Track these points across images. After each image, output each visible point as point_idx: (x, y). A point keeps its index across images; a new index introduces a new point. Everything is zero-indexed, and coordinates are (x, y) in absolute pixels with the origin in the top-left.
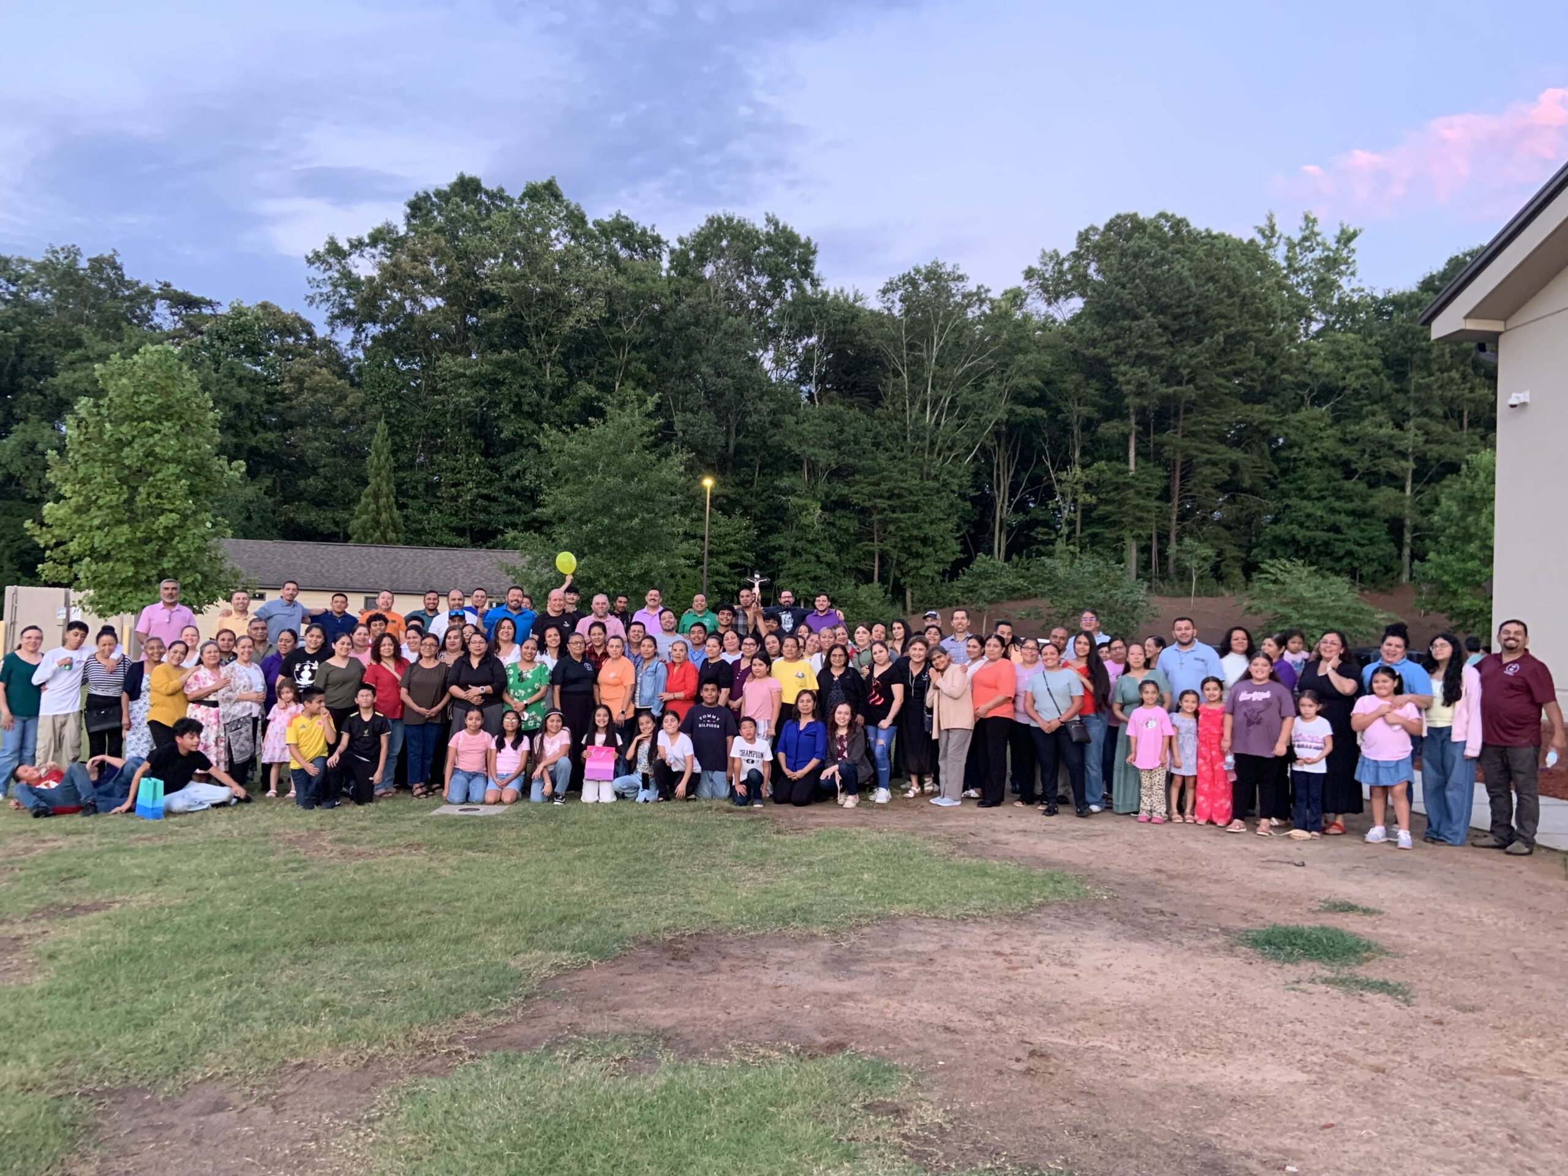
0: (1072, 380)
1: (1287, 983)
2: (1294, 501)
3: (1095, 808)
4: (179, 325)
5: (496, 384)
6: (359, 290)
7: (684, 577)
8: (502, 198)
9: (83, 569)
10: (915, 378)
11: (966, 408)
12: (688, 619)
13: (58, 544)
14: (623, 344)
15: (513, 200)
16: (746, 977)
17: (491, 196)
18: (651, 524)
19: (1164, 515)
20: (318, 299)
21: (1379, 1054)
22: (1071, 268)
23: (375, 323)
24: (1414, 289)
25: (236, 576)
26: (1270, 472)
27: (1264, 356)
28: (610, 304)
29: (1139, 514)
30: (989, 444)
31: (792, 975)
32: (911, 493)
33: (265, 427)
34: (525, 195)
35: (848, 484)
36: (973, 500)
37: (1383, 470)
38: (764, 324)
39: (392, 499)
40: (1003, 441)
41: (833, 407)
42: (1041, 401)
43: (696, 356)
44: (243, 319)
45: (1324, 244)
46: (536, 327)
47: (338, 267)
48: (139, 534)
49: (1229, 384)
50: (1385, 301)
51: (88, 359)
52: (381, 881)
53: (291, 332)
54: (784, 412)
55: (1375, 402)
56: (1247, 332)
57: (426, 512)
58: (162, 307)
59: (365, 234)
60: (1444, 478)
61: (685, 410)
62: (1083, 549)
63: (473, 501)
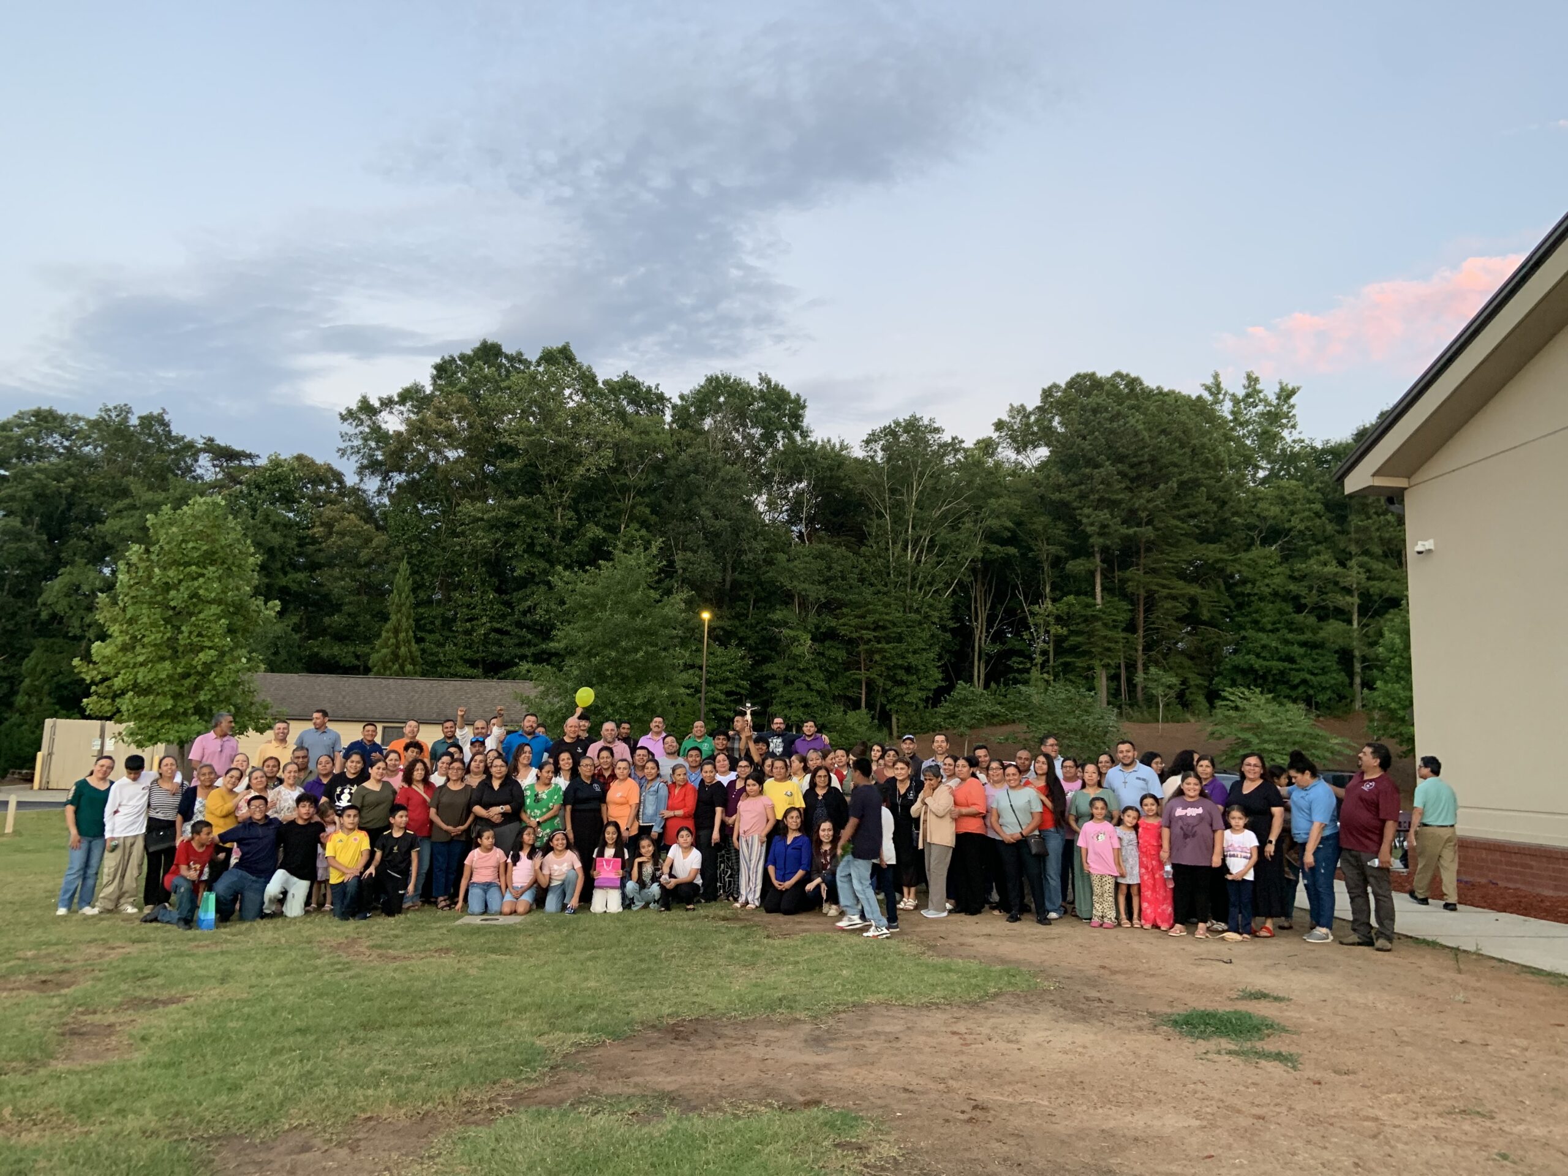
0: (1041, 522)
1: (1196, 1054)
2: (1250, 633)
3: (1052, 915)
4: (220, 476)
5: (511, 526)
6: (387, 444)
7: (683, 705)
8: (520, 361)
9: (125, 704)
10: (897, 520)
11: (944, 547)
12: (688, 743)
13: (103, 681)
14: (629, 490)
15: (530, 363)
16: (737, 1052)
17: (511, 359)
18: (654, 656)
19: (1130, 645)
20: (349, 452)
21: (1262, 1106)
22: (1037, 421)
23: (400, 472)
24: (1350, 441)
25: (266, 708)
26: (1227, 607)
27: (1215, 501)
28: (617, 454)
29: (1107, 645)
30: (967, 580)
31: (777, 1050)
32: (894, 625)
33: (296, 568)
34: (541, 358)
35: (836, 617)
36: (953, 631)
37: (1331, 605)
38: (757, 471)
39: (411, 634)
40: (980, 577)
41: (822, 546)
42: (1013, 540)
43: (696, 500)
44: (279, 470)
45: (1266, 400)
46: (548, 475)
47: (369, 422)
48: (179, 670)
49: (1185, 525)
50: (1324, 451)
51: (133, 507)
52: (417, 979)
53: (322, 481)
54: (777, 550)
55: (1319, 543)
56: (1197, 479)
57: (442, 645)
58: (204, 460)
59: (394, 392)
60: (1386, 612)
61: (685, 549)
62: (1056, 677)
63: (486, 635)
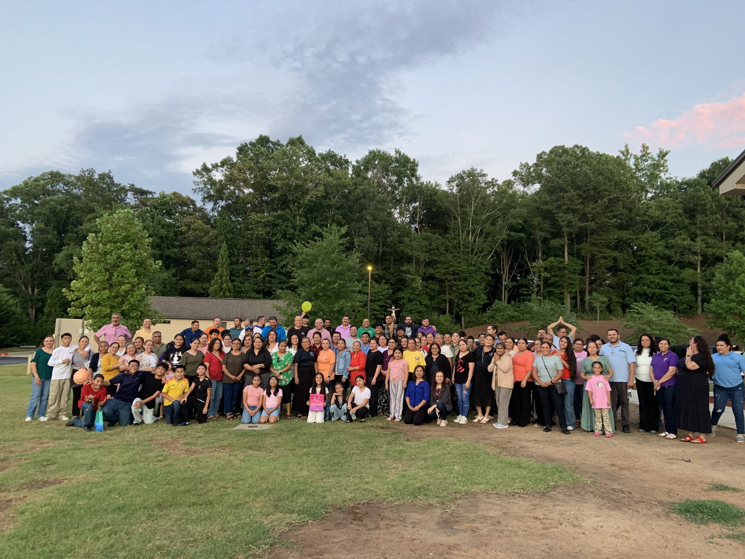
0: (537, 220)
1: (705, 538)
2: (644, 275)
3: (570, 428)
4: (137, 203)
5: (275, 225)
6: (215, 185)
7: (359, 311)
8: (278, 145)
9: (86, 311)
10: (464, 220)
11: (488, 234)
12: (361, 330)
13: (77, 299)
14: (332, 207)
15: (283, 146)
16: (394, 532)
17: (274, 144)
18: (344, 286)
19: (582, 282)
20: (198, 190)
22: (534, 170)
23: (222, 200)
24: (696, 177)
25: (156, 313)
26: (632, 262)
27: (627, 209)
28: (325, 190)
29: (571, 282)
30: (499, 250)
32: (463, 272)
33: (173, 246)
34: (288, 143)
35: (434, 269)
36: (492, 276)
37: (687, 261)
38: (394, 198)
39: (228, 278)
40: (505, 249)
41: (426, 234)
42: (522, 230)
43: (364, 212)
44: (165, 199)
45: (652, 158)
46: (293, 200)
47: (207, 176)
48: (113, 294)
49: (611, 221)
50: (683, 183)
51: (95, 217)
52: (203, 468)
53: (186, 205)
54: (404, 236)
55: (680, 229)
56: (618, 198)
57: (243, 283)
58: (130, 195)
59: (219, 162)
60: (716, 264)
61: (359, 236)
62: (544, 298)
63: (264, 278)
